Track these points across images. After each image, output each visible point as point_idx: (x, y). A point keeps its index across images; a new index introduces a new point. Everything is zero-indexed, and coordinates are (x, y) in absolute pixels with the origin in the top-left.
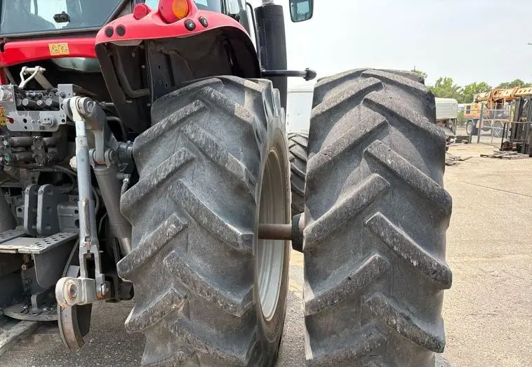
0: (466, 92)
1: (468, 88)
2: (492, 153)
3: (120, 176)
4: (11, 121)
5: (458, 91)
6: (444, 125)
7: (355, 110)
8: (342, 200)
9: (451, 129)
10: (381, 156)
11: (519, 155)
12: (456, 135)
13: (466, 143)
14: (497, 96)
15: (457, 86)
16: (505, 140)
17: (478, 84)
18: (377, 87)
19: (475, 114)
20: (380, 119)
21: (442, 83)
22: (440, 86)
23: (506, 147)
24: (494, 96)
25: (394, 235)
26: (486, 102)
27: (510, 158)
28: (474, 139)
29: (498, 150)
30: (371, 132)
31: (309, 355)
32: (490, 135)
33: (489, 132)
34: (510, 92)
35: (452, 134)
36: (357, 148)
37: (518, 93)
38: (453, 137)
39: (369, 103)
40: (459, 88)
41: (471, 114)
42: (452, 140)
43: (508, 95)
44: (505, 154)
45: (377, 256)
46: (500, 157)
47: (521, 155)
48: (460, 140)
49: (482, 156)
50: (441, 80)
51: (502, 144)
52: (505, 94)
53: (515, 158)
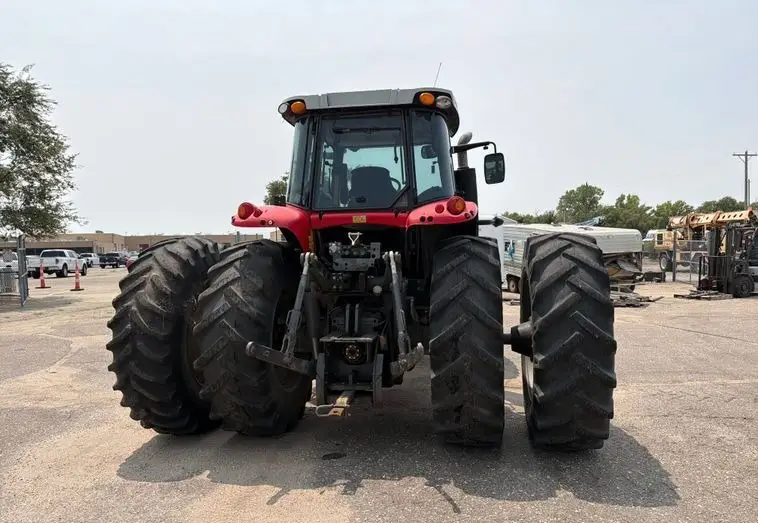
0: (658, 214)
1: (660, 208)
2: (688, 293)
3: (408, 298)
4: (337, 264)
5: (648, 212)
6: (626, 260)
7: (558, 259)
8: (556, 306)
9: (636, 264)
10: (576, 283)
11: (721, 295)
12: (643, 272)
13: (659, 281)
14: (695, 222)
15: (647, 206)
16: (703, 278)
17: (673, 203)
18: (569, 246)
19: (668, 244)
20: (573, 265)
21: (625, 202)
22: (622, 205)
23: (704, 286)
24: (691, 223)
25: (586, 322)
26: (682, 230)
27: (709, 299)
28: (669, 276)
29: (695, 289)
30: (570, 271)
31: (541, 394)
32: (687, 271)
33: (688, 268)
34: (711, 217)
35: (637, 271)
36: (562, 280)
37: (720, 219)
38: (639, 274)
39: (565, 255)
40: (649, 208)
41: (665, 244)
42: (638, 277)
43: (709, 221)
44: (704, 294)
45: (578, 333)
46: (698, 298)
47: (724, 295)
48: (650, 277)
49: (676, 296)
50: (623, 197)
51: (700, 282)
52: (705, 219)
53: (715, 299)
